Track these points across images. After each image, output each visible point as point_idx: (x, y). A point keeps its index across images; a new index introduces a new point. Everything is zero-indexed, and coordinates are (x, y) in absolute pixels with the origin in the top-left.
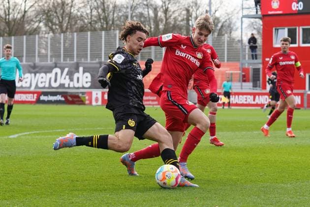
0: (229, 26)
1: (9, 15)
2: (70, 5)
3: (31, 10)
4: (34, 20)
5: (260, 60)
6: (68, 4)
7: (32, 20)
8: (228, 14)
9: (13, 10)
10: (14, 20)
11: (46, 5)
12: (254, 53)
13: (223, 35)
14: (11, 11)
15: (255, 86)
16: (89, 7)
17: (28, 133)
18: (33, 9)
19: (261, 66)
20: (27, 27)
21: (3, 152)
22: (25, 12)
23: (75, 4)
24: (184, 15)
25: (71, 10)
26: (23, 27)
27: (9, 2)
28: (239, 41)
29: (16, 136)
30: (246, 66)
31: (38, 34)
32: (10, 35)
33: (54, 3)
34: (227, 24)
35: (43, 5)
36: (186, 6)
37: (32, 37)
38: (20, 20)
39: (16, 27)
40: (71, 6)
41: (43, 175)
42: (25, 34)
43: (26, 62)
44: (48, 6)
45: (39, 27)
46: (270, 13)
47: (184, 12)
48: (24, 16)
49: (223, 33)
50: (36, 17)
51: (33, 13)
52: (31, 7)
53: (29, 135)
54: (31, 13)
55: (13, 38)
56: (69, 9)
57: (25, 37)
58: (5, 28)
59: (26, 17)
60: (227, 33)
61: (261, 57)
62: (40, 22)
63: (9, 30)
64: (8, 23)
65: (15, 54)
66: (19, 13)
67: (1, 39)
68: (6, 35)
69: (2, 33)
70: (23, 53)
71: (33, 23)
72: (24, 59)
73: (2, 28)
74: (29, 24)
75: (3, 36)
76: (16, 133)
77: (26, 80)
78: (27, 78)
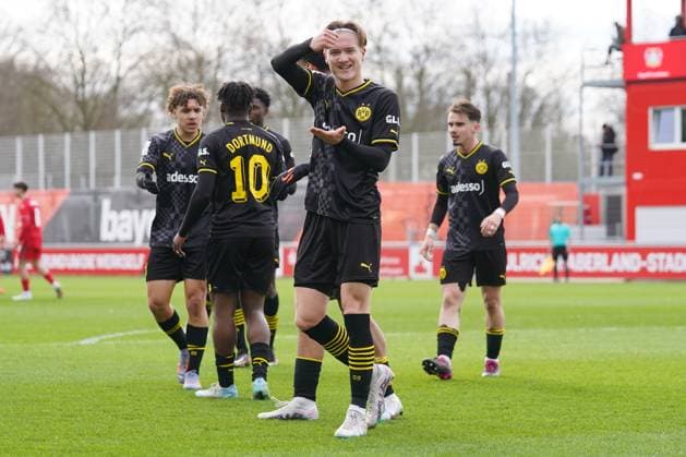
0: (557, 106)
1: (83, 85)
2: (215, 64)
3: (131, 74)
4: (139, 96)
5: (620, 178)
6: (209, 63)
7: (133, 98)
8: (555, 81)
9: (93, 75)
10: (95, 97)
11: (164, 64)
12: (606, 164)
13: (545, 125)
14: (87, 77)
15: (611, 233)
16: (254, 68)
17: (121, 334)
18: (135, 72)
19: (623, 191)
20: (124, 113)
21: (65, 373)
22: (119, 79)
23: (226, 62)
24: (459, 83)
25: (215, 74)
26: (114, 111)
27: (83, 59)
28: (575, 137)
29: (94, 340)
30: (593, 190)
31: (148, 125)
32: (86, 128)
33: (179, 61)
34: (552, 101)
35: (158, 65)
36: (465, 64)
37: (133, 133)
38: (107, 96)
39: (98, 113)
40: (218, 67)
41: (144, 419)
42: (119, 125)
43: (122, 184)
44: (169, 66)
45: (148, 113)
46: (642, 76)
47: (461, 78)
48: (115, 89)
49: (545, 120)
50: (142, 90)
51: (136, 83)
52: (131, 68)
53: (122, 338)
54: (131, 83)
55: (92, 135)
56: (212, 72)
57: (118, 134)
58: (75, 115)
59: (120, 89)
60: (551, 120)
61: (623, 171)
62: (151, 99)
63: (85, 119)
64: (82, 104)
65: (97, 169)
66: (104, 82)
67: (67, 138)
68: (78, 128)
69: (69, 125)
70: (113, 168)
71: (135, 103)
72: (117, 180)
73: (70, 114)
74: (128, 105)
75: (72, 131)
76: (96, 334)
77: (123, 226)
78: (125, 220)
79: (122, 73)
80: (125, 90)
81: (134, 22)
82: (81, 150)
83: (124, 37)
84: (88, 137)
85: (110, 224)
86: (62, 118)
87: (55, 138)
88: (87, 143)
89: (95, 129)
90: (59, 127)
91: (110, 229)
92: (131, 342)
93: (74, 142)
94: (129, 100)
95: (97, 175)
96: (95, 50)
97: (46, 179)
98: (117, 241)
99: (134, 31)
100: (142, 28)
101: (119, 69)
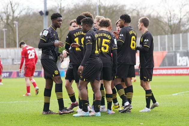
1: (171, 21)
3: (184, 17)
4: (187, 24)
7: (185, 24)
9: (173, 18)
10: (174, 24)
14: (172, 19)
17: (184, 92)
18: (186, 17)
20: (182, 29)
21: (169, 104)
22: (181, 19)
26: (180, 28)
27: (170, 14)
29: (176, 94)
32: (172, 33)
37: (185, 34)
38: (178, 24)
39: (175, 29)
42: (181, 32)
43: (182, 49)
48: (180, 22)
50: (188, 22)
51: (186, 20)
53: (184, 93)
54: (184, 20)
55: (174, 35)
57: (181, 35)
58: (168, 30)
59: (181, 22)
63: (171, 31)
64: (170, 26)
65: (175, 45)
66: (177, 20)
67: (166, 36)
68: (169, 33)
69: (167, 32)
70: (180, 44)
71: (185, 26)
72: (181, 48)
73: (167, 30)
74: (183, 26)
75: (167, 34)
76: (177, 92)
77: (184, 61)
78: (184, 60)
79: (182, 17)
80: (182, 22)
81: (185, 2)
82: (170, 40)
83: (182, 7)
84: (172, 36)
85: (180, 60)
86: (165, 31)
87: (163, 36)
88: (172, 38)
89: (175, 33)
90: (164, 33)
91: (180, 62)
92: (187, 94)
93: (168, 37)
94: (184, 25)
95: (175, 47)
96: (174, 11)
97: (160, 48)
98: (182, 65)
99: (185, 5)
100: (187, 4)
101: (181, 16)
